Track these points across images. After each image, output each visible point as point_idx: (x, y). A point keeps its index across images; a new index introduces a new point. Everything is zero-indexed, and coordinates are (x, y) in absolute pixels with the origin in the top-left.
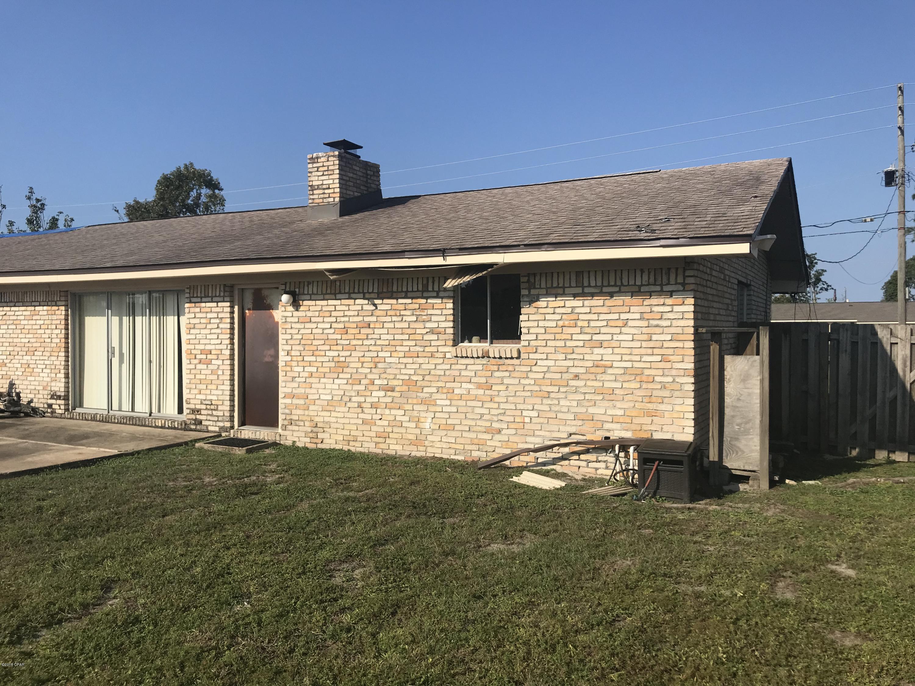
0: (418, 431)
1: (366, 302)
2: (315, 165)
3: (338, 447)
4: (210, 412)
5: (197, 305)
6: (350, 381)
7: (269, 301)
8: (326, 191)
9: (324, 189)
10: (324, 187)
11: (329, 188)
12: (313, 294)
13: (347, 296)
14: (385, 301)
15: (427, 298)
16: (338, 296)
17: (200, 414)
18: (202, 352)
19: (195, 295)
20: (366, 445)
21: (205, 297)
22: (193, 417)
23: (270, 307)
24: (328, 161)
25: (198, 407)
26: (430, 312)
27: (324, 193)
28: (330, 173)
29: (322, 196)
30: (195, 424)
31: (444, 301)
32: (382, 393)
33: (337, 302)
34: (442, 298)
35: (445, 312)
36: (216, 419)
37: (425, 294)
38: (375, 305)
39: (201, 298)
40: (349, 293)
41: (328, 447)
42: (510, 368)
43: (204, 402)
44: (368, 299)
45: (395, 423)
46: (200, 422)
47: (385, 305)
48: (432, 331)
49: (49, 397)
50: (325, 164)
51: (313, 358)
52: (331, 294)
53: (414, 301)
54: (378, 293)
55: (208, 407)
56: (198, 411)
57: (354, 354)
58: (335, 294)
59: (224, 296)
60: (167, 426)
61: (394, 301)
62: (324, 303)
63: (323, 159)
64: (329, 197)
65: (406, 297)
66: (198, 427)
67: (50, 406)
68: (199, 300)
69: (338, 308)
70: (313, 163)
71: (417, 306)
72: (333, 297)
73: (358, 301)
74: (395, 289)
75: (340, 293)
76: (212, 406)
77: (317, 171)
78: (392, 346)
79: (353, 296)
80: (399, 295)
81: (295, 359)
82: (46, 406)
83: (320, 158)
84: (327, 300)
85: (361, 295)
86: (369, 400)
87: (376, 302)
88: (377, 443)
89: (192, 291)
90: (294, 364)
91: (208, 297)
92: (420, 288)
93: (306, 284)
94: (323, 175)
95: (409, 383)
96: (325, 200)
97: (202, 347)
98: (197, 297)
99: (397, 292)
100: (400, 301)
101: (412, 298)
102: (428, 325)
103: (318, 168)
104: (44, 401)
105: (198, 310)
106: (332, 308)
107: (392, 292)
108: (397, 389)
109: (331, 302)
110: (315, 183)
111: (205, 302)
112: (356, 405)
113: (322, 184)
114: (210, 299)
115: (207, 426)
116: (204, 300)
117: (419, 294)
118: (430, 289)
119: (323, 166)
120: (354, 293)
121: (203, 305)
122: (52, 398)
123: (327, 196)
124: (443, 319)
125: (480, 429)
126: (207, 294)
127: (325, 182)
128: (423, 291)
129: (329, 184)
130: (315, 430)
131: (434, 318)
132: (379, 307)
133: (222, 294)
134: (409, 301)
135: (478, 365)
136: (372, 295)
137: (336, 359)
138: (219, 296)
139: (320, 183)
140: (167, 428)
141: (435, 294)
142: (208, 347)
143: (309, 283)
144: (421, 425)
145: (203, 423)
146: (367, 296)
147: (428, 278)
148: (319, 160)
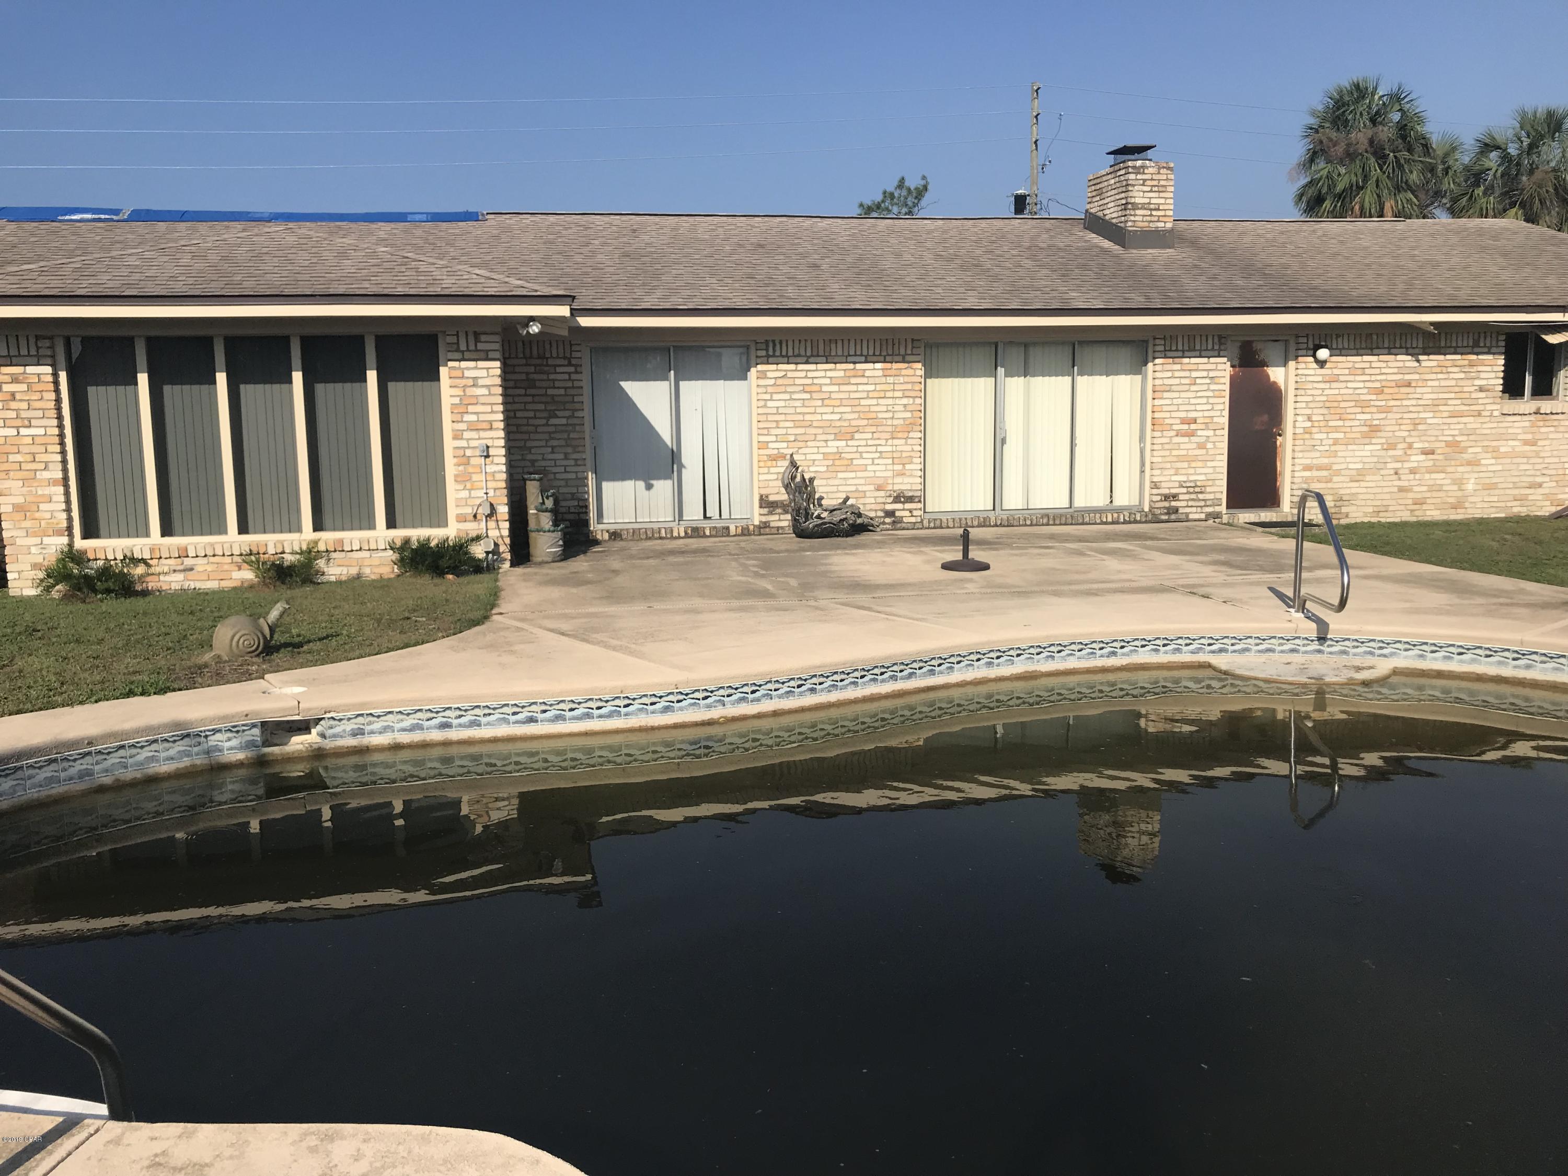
0: (1460, 494)
1: (1409, 358)
2: (1139, 177)
3: (1366, 520)
4: (1193, 496)
5: (1177, 360)
6: (1385, 447)
7: (1262, 357)
8: (1154, 213)
9: (1151, 210)
10: (1152, 206)
11: (1158, 209)
12: (1344, 348)
13: (1386, 351)
14: (1432, 357)
15: (1477, 354)
16: (1375, 351)
17: (1178, 500)
18: (1184, 421)
19: (1174, 348)
20: (1399, 514)
21: (1189, 351)
22: (1166, 504)
23: (1264, 364)
24: (1159, 173)
25: (1174, 491)
26: (1480, 369)
27: (1151, 215)
28: (1161, 189)
29: (1149, 218)
30: (1168, 513)
31: (1497, 357)
32: (1423, 457)
33: (1375, 358)
34: (1494, 354)
35: (1496, 368)
36: (1202, 503)
37: (1476, 350)
38: (1418, 361)
39: (1183, 351)
40: (1389, 348)
41: (1353, 521)
42: (1556, 423)
43: (1184, 485)
44: (1412, 355)
45: (1435, 488)
46: (1176, 510)
47: (1430, 361)
48: (1481, 389)
49: (891, 499)
50: (1155, 177)
51: (1340, 423)
52: (1366, 348)
53: (1464, 357)
54: (1424, 348)
55: (1191, 490)
56: (1175, 497)
57: (1390, 416)
58: (1372, 349)
59: (1220, 350)
60: (1122, 520)
61: (1441, 357)
62: (1358, 358)
63: (1151, 170)
64: (1159, 221)
65: (1455, 353)
66: (1173, 517)
67: (890, 514)
68: (1180, 354)
69: (1374, 365)
70: (1137, 173)
71: (1466, 362)
72: (1370, 352)
73: (1400, 357)
74: (1443, 344)
75: (1378, 348)
76: (1196, 489)
77: (1143, 185)
78: (1434, 406)
79: (1393, 351)
80: (1448, 350)
81: (1316, 424)
82: (881, 514)
83: (1147, 168)
84: (1362, 355)
85: (1404, 350)
86: (1407, 465)
87: (1421, 357)
88: (1412, 511)
89: (1168, 343)
90: (1314, 430)
91: (1194, 350)
92: (1471, 344)
93: (1334, 337)
94: (1151, 191)
95: (1453, 444)
96: (1151, 224)
97: (1183, 415)
98: (1177, 350)
99: (1446, 347)
100: (1448, 357)
101: (1462, 354)
102: (1477, 382)
103: (1145, 180)
104: (881, 507)
105: (1178, 367)
106: (1367, 365)
107: (1440, 347)
108: (1439, 451)
109: (1366, 358)
110: (1138, 200)
111: (1190, 357)
112: (1392, 472)
113: (1149, 203)
114: (1198, 353)
115: (1187, 514)
116: (1187, 354)
117: (1469, 350)
118: (1482, 345)
119: (1152, 179)
120: (1395, 348)
121: (1186, 360)
122: (897, 500)
123: (1156, 219)
124: (1493, 375)
125: (1524, 484)
126: (1192, 347)
127: (1153, 201)
128: (1473, 347)
129: (1159, 204)
130: (1338, 504)
131: (1483, 375)
132: (1424, 364)
133: (1216, 347)
134: (1459, 357)
135: (1525, 422)
136: (1417, 351)
137: (1368, 423)
138: (1213, 349)
139: (1147, 201)
140: (1124, 523)
141: (1486, 350)
142: (1193, 415)
143: (1338, 336)
144: (1463, 487)
145: (1181, 511)
146: (1410, 351)
147: (1479, 333)
148: (1146, 171)
